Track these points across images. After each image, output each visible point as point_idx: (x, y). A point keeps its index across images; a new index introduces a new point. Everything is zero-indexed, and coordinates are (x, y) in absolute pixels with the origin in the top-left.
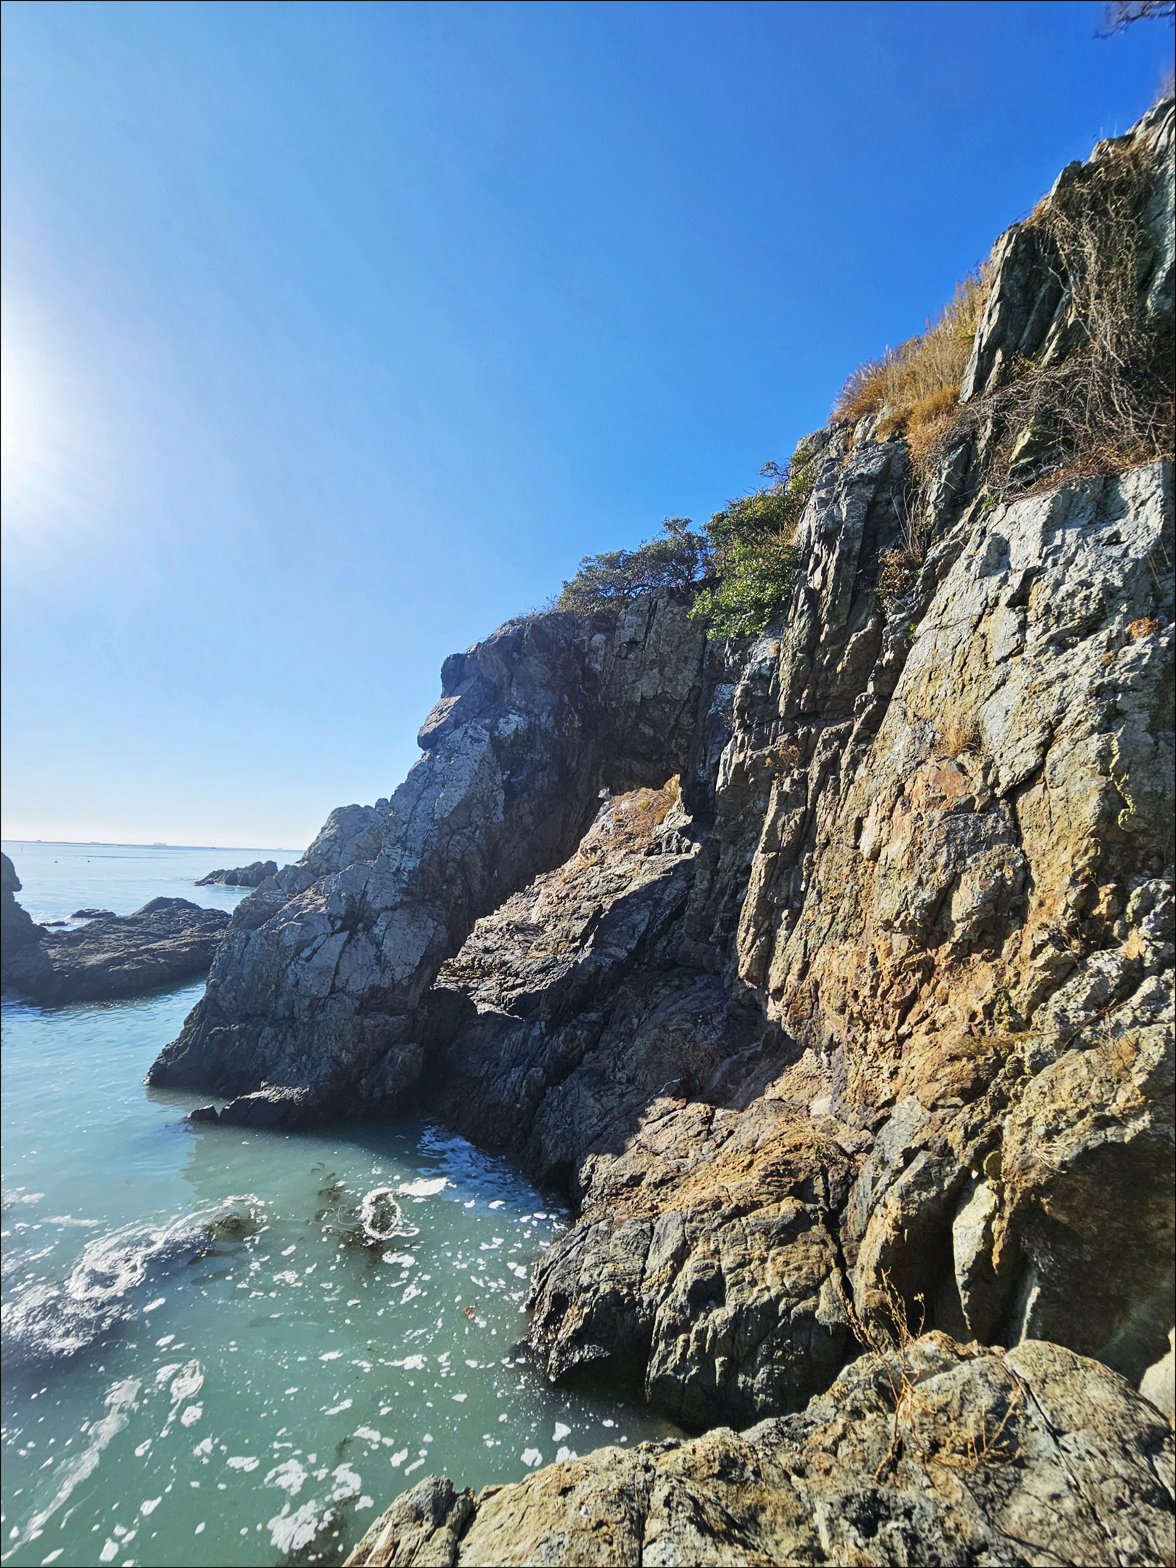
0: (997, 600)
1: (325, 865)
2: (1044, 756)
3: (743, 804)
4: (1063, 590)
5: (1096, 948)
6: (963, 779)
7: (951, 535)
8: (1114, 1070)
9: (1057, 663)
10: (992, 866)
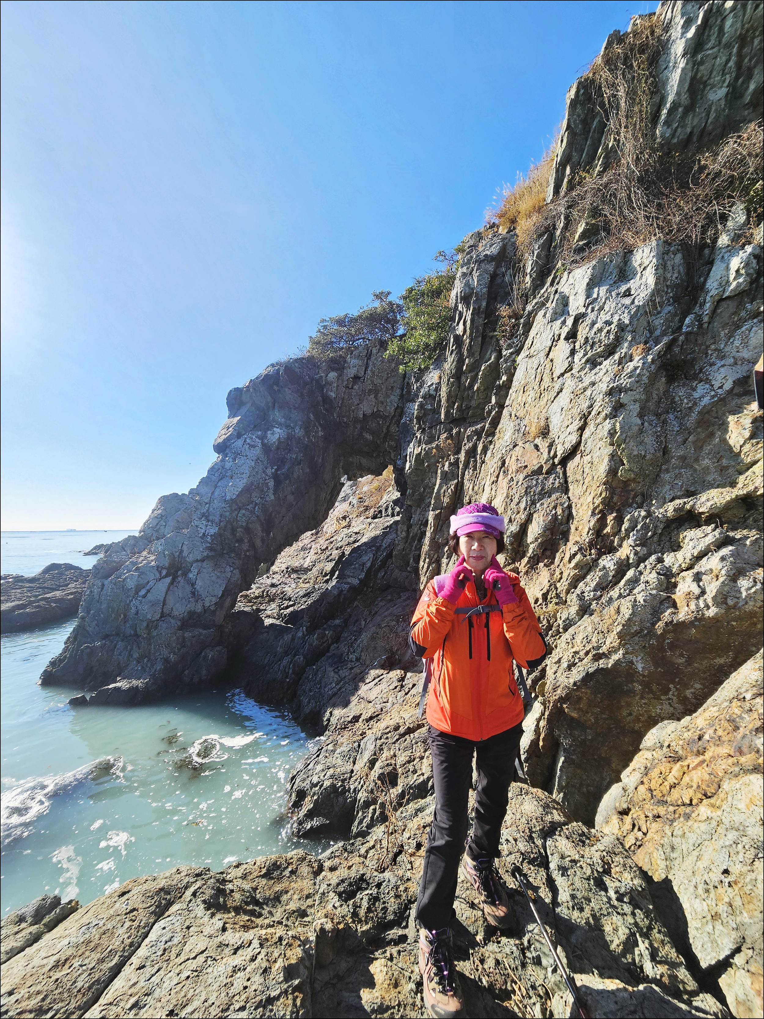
0: (560, 335)
1: (155, 535)
2: (581, 436)
3: (423, 481)
4: (596, 326)
5: (605, 553)
6: (536, 453)
7: (539, 295)
8: (606, 625)
9: (590, 375)
10: (550, 508)
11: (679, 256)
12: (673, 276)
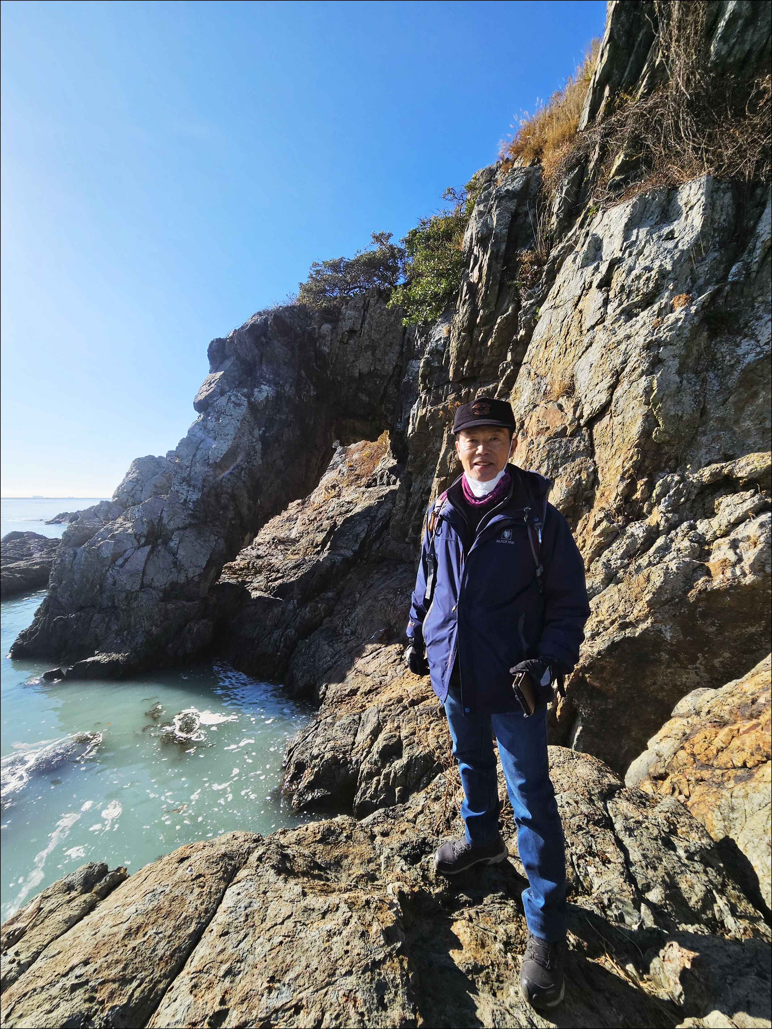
0: (591, 284)
1: (131, 500)
2: (612, 395)
3: (426, 445)
4: (634, 273)
5: (632, 520)
6: (561, 414)
7: (566, 239)
8: (634, 594)
9: (625, 328)
10: (574, 472)
11: (729, 195)
12: (721, 218)
